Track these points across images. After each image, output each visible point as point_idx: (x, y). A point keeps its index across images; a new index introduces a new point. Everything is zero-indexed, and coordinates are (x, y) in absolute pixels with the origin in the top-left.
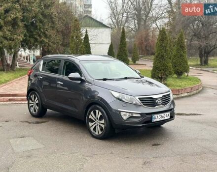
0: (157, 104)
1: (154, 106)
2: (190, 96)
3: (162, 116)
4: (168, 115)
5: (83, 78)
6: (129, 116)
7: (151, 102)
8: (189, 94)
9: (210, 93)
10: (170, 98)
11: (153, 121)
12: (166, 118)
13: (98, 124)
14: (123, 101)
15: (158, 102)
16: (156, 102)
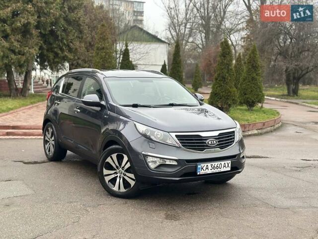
0: (208, 147)
1: (202, 150)
2: (261, 134)
3: (216, 166)
4: (227, 165)
5: (103, 103)
6: (158, 164)
7: (197, 143)
8: (260, 131)
9: (291, 131)
10: (234, 138)
11: (198, 174)
12: (222, 170)
13: (122, 175)
14: (151, 139)
15: (210, 143)
16: (205, 143)
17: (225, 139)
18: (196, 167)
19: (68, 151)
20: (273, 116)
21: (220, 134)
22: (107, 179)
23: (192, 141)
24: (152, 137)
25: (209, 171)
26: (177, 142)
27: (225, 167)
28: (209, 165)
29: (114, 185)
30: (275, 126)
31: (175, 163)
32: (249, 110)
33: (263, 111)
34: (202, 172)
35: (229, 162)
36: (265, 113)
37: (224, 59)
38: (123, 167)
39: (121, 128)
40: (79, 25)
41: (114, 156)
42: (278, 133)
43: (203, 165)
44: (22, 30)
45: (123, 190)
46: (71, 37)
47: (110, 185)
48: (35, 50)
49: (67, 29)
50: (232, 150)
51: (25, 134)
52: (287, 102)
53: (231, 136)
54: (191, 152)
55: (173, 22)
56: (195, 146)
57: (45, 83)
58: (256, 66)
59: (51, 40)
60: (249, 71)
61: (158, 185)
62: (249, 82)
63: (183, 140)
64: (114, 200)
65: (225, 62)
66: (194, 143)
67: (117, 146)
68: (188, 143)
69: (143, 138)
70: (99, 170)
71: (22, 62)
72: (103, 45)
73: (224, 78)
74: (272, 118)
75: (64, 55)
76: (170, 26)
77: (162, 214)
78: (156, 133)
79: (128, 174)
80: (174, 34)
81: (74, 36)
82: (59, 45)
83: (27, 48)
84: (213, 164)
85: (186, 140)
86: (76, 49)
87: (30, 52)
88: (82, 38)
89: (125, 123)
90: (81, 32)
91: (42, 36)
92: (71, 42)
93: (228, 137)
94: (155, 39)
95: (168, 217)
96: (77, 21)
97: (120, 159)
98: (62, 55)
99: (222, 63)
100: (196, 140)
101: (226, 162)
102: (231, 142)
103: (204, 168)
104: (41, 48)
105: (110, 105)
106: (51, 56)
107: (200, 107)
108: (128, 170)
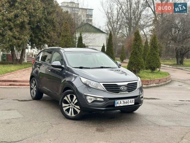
0: (121, 91)
1: (118, 92)
2: (158, 86)
3: (125, 102)
4: (132, 101)
5: (63, 66)
6: (93, 100)
7: (115, 89)
8: (157, 84)
9: (176, 85)
10: (136, 86)
11: (116, 106)
12: (130, 104)
13: (73, 107)
14: (89, 86)
15: (122, 88)
16: (120, 89)
17: (131, 87)
18: (114, 102)
19: (44, 94)
20: (165, 76)
21: (128, 84)
22: (65, 109)
23: (112, 88)
24: (90, 85)
25: (122, 105)
26: (103, 88)
27: (131, 102)
28: (122, 101)
29: (68, 112)
30: (167, 82)
31: (102, 100)
32: (152, 72)
33: (160, 73)
34: (118, 105)
35: (133, 100)
36: (161, 74)
37: (137, 42)
38: (74, 102)
39: (72, 80)
40: (53, 23)
41: (69, 96)
42: (168, 86)
43: (118, 101)
44: (20, 25)
45: (73, 115)
46: (48, 30)
47: (66, 112)
48: (28, 37)
49: (46, 25)
50: (135, 93)
51: (20, 85)
52: (176, 68)
53: (135, 85)
54: (111, 93)
55: (109, 21)
56: (114, 90)
57: (34, 56)
58: (156, 46)
59: (37, 31)
60: (152, 49)
61: (93, 113)
62: (152, 56)
63: (107, 87)
64: (69, 121)
65: (137, 44)
66: (113, 89)
67: (70, 90)
68: (110, 88)
69: (85, 86)
70: (60, 104)
71: (20, 44)
72: (66, 34)
73: (136, 53)
74: (165, 77)
75: (44, 40)
76: (108, 23)
77: (95, 129)
78: (92, 83)
79: (76, 106)
80: (110, 28)
81: (50, 29)
82: (42, 34)
83: (23, 36)
84: (124, 101)
85: (109, 87)
86: (51, 36)
87: (24, 38)
88: (55, 30)
89: (75, 77)
90: (54, 26)
91: (32, 29)
92: (49, 33)
93: (133, 85)
94: (99, 31)
95: (98, 130)
96: (52, 20)
97: (72, 97)
98: (43, 40)
99: (135, 44)
100: (114, 87)
101: (131, 100)
102: (135, 88)
103: (119, 103)
104: (31, 36)
105: (67, 67)
106: (37, 40)
107: (118, 69)
108: (76, 104)
